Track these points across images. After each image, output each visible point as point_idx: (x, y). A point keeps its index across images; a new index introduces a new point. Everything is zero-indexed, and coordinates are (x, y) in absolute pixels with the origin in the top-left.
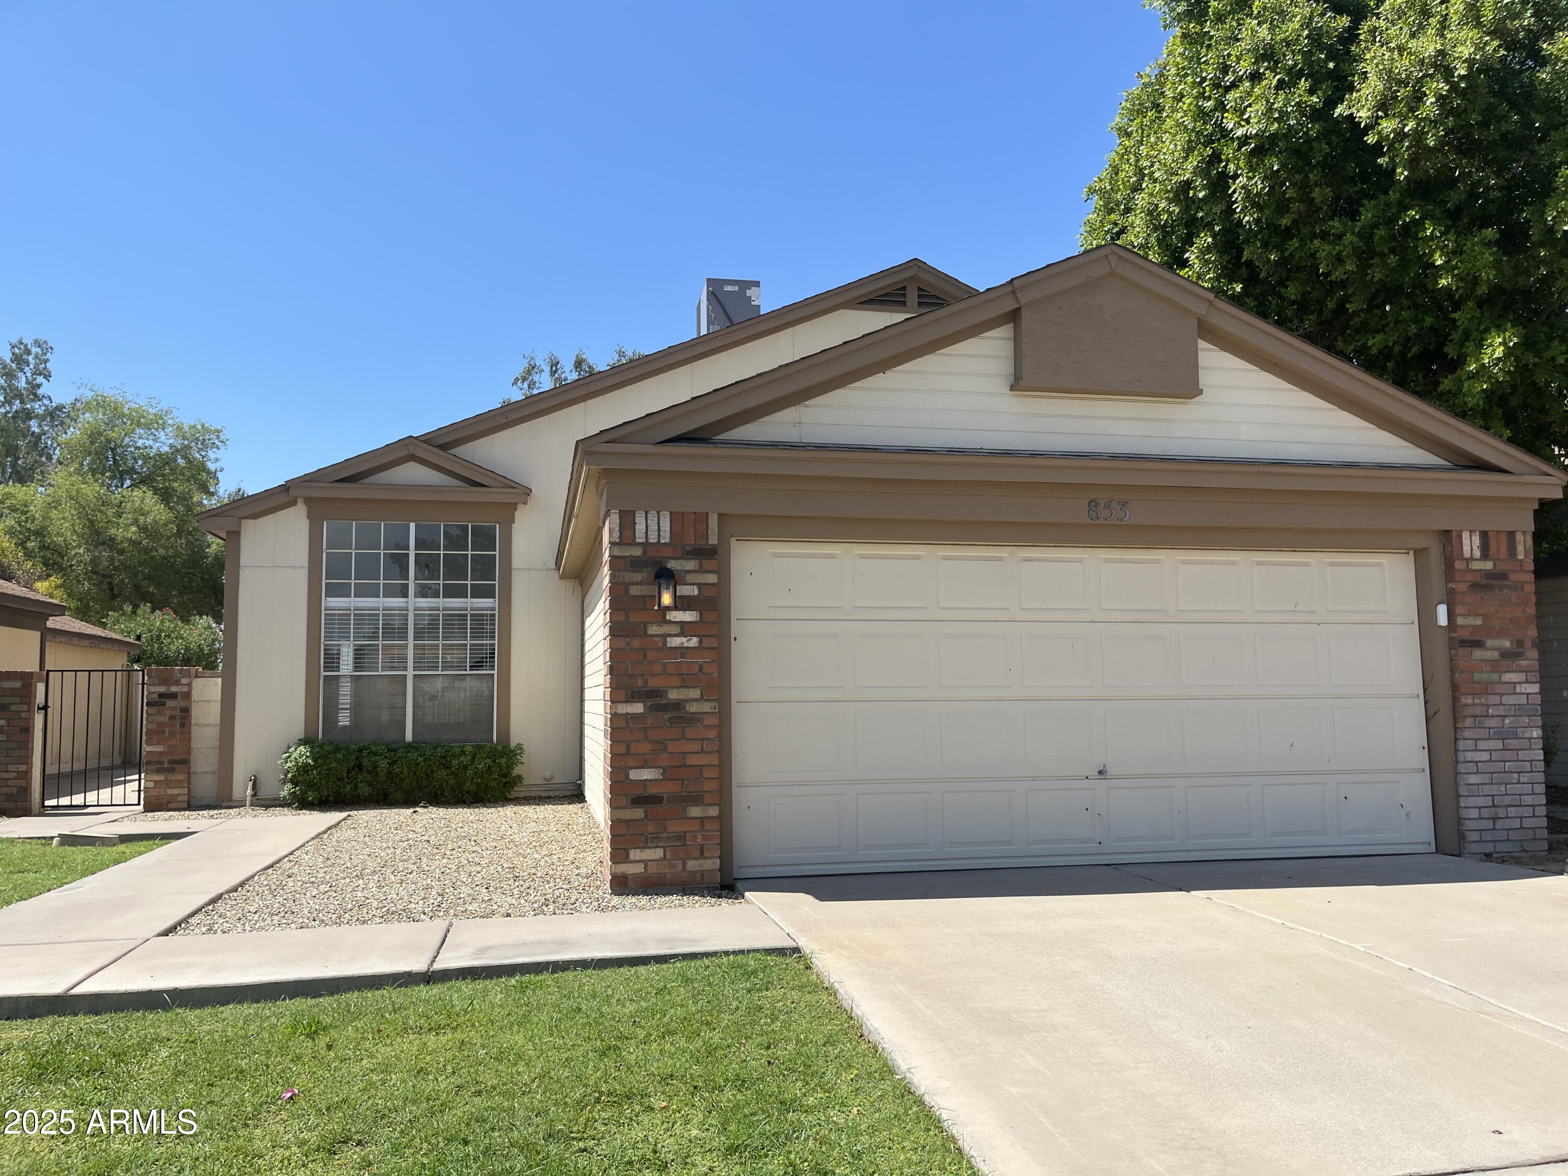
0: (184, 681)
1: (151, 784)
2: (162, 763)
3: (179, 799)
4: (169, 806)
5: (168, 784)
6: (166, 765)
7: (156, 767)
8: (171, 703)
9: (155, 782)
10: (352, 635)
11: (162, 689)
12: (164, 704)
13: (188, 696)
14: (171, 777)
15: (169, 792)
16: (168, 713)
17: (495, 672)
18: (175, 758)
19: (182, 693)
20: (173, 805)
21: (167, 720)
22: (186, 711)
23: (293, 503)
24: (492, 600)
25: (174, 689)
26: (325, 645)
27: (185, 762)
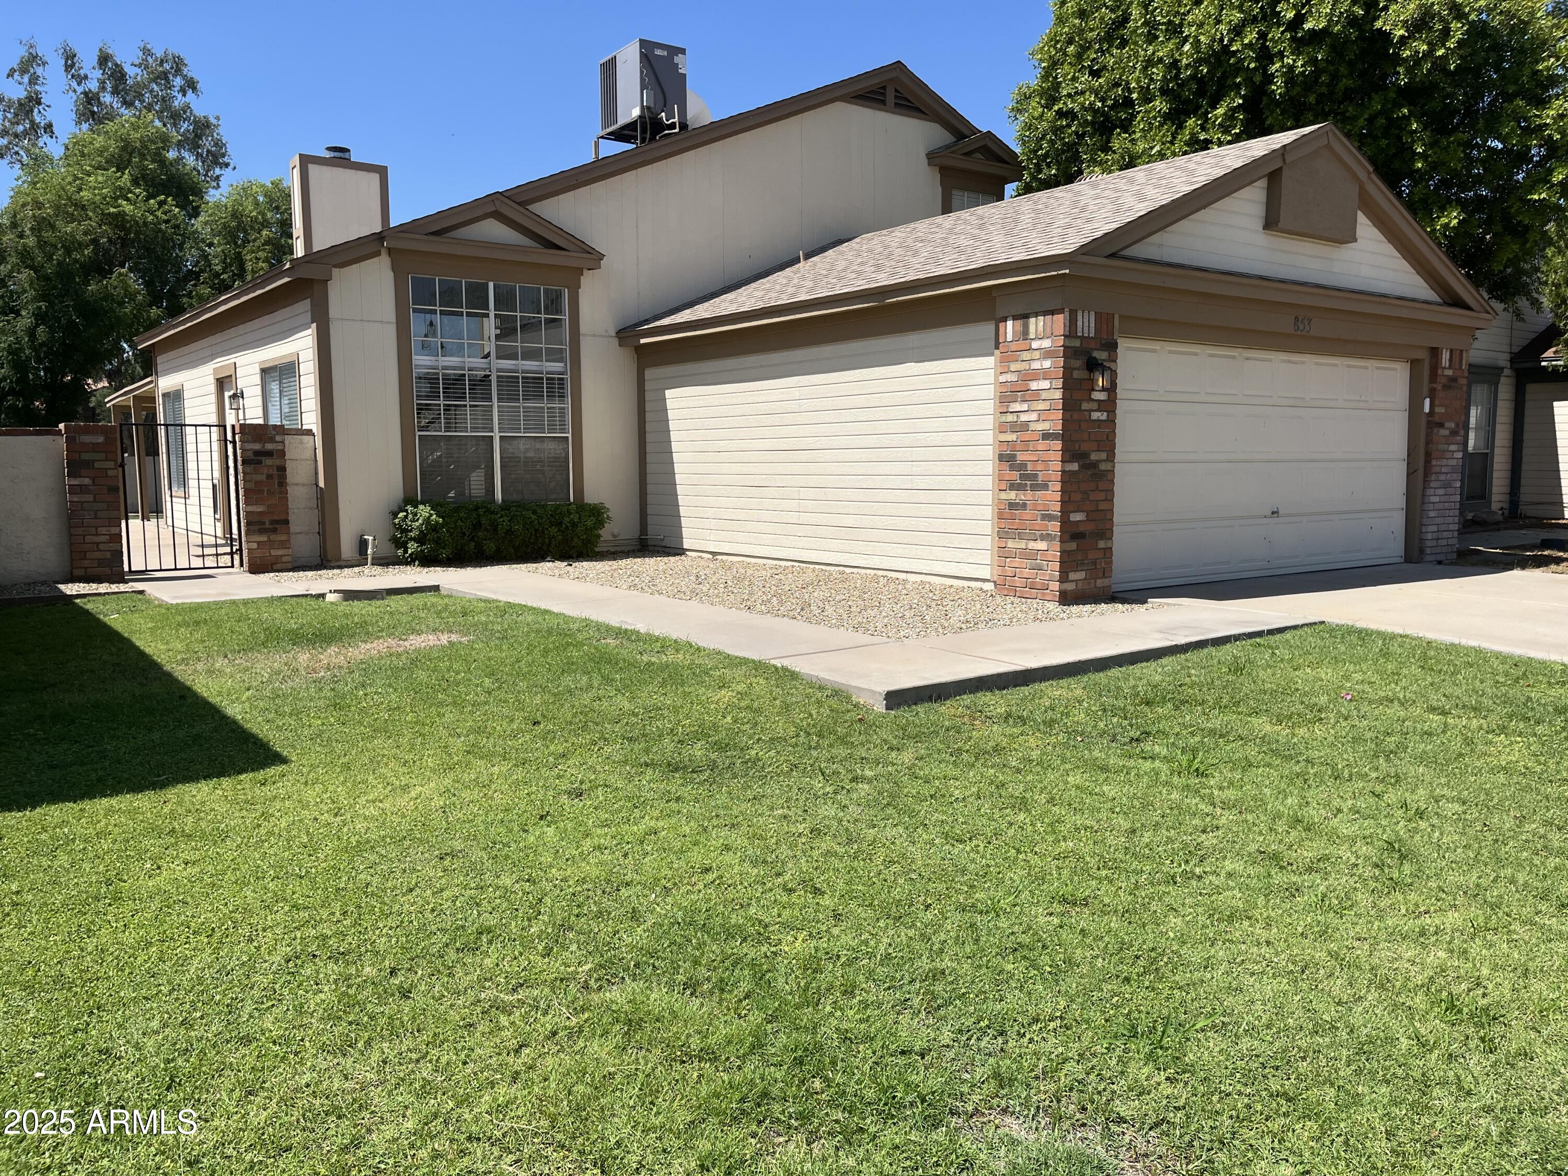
0: (278, 438)
1: (255, 546)
2: (264, 523)
3: (285, 559)
4: (275, 567)
5: (271, 544)
6: (267, 526)
7: (257, 528)
8: (268, 461)
9: (258, 543)
10: (441, 394)
11: (257, 446)
12: (260, 462)
13: (282, 453)
14: (273, 537)
15: (274, 552)
16: (266, 471)
17: (570, 435)
18: (276, 518)
19: (277, 450)
20: (278, 566)
21: (264, 477)
22: (282, 469)
23: (377, 254)
24: (562, 365)
25: (269, 446)
26: (418, 404)
27: (286, 522)
